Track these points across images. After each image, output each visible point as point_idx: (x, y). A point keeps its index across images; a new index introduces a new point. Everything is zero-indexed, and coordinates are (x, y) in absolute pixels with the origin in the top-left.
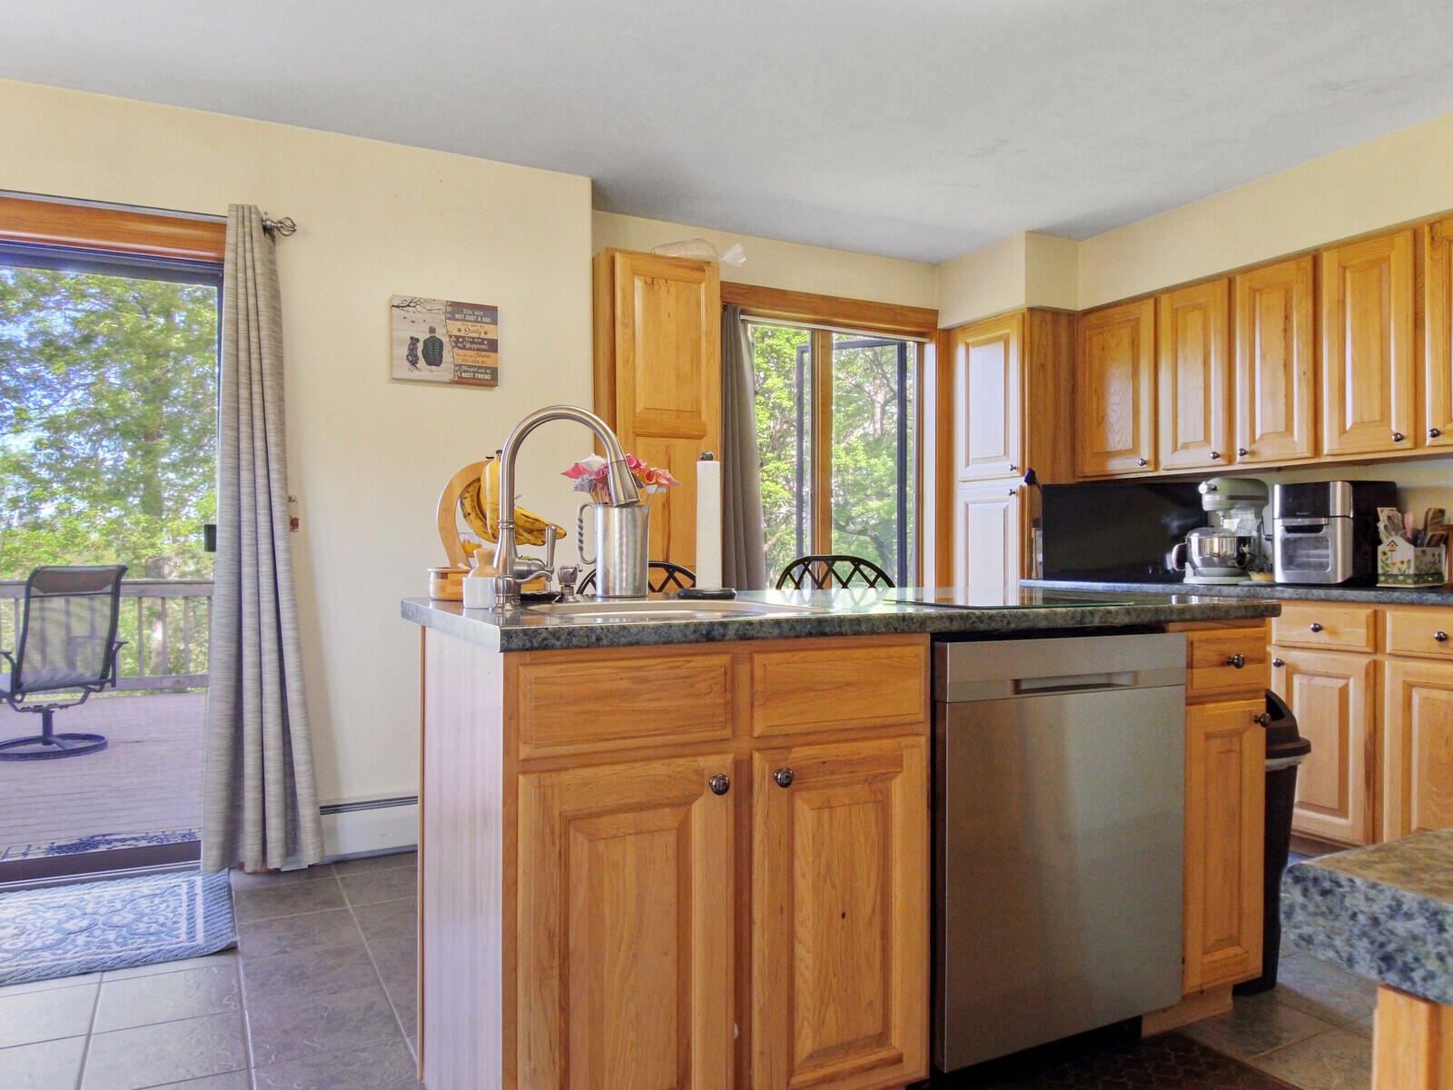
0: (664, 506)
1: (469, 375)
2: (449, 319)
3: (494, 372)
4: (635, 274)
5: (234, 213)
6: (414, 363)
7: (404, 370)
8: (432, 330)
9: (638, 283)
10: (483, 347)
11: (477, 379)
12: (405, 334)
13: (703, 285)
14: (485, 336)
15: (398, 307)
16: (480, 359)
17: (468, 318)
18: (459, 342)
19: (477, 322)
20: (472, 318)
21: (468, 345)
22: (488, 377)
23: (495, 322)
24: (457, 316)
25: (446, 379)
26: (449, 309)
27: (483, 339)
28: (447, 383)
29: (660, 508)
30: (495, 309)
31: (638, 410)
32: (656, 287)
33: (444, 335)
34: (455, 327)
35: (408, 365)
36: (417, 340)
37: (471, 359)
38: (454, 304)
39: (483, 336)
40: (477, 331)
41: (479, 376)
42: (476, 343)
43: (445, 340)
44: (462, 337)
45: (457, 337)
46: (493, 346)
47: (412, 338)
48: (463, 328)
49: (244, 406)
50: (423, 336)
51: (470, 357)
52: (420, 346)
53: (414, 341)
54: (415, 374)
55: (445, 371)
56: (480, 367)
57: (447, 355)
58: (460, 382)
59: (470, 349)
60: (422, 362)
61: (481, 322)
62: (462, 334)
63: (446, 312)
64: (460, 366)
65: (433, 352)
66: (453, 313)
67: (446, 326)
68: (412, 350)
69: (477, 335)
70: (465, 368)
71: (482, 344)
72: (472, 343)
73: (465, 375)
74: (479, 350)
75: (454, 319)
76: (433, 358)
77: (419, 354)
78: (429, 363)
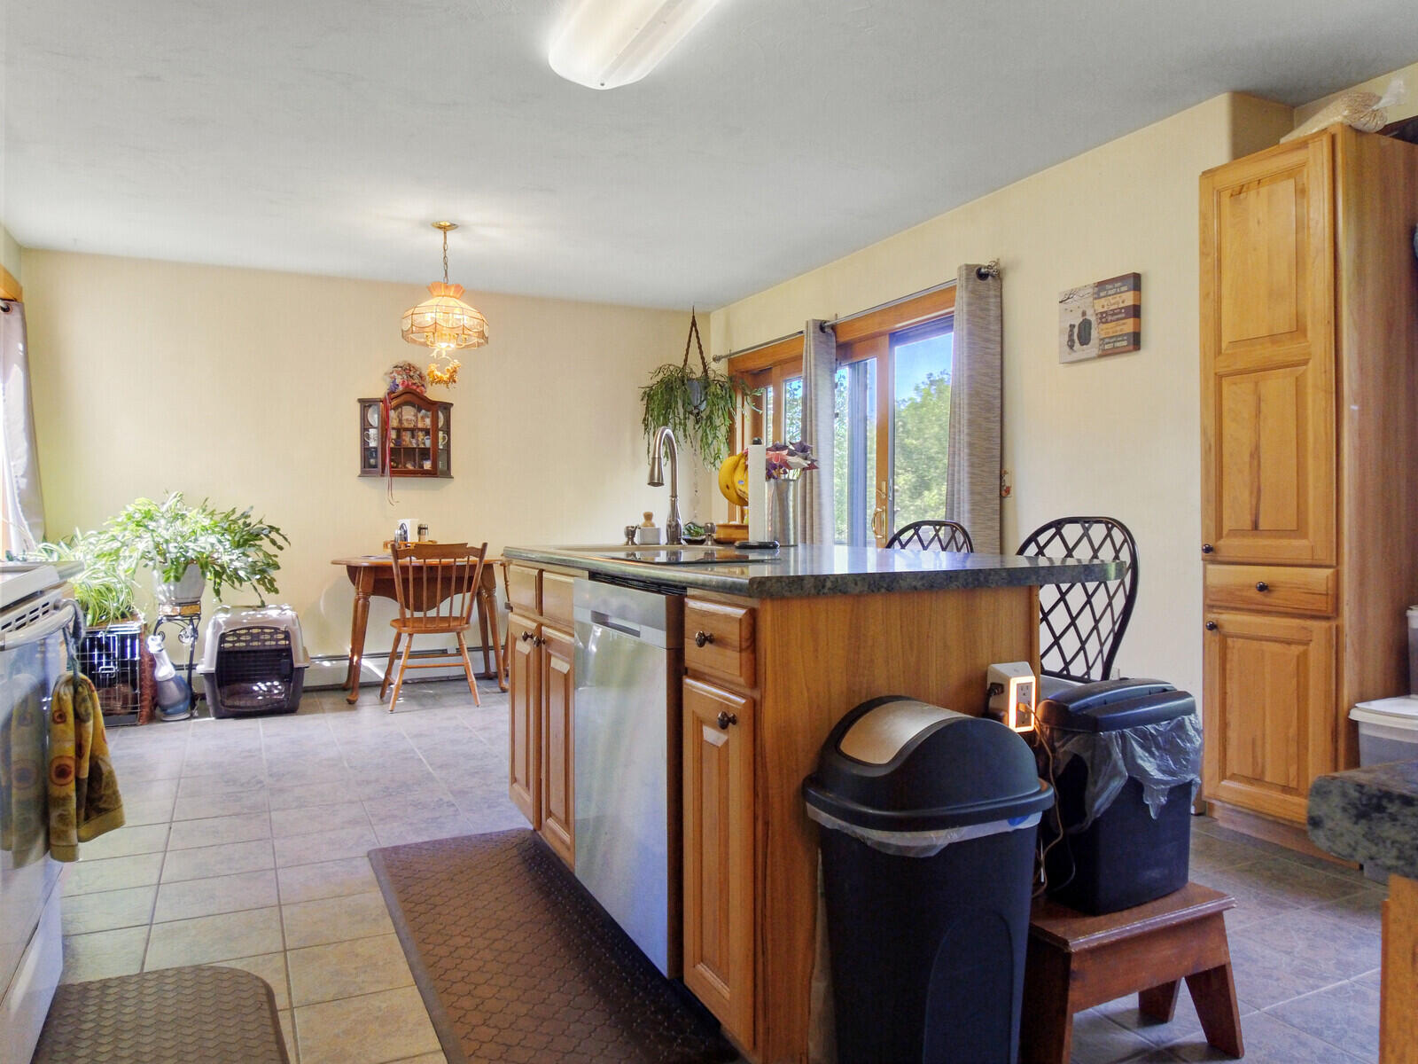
1: (1111, 346)
2: (1096, 299)
4: (1218, 190)
6: (1071, 347)
7: (1065, 355)
8: (1084, 314)
9: (1224, 200)
10: (1120, 316)
11: (1117, 347)
12: (1066, 322)
14: (1123, 305)
15: (1063, 301)
16: (1118, 328)
17: (1110, 292)
18: (1103, 317)
19: (1116, 294)
20: (1113, 291)
21: (1110, 318)
22: (1125, 343)
23: (1139, 287)
24: (1102, 294)
25: (1094, 355)
26: (1096, 289)
27: (1121, 309)
28: (1095, 358)
30: (1140, 274)
33: (1092, 315)
34: (1102, 305)
35: (1069, 349)
36: (1074, 326)
37: (1112, 330)
38: (1099, 284)
39: (1121, 305)
40: (1117, 303)
41: (1118, 344)
42: (1117, 314)
43: (1093, 319)
44: (1105, 312)
45: (1102, 313)
47: (1070, 325)
48: (1106, 304)
50: (1077, 321)
51: (1112, 328)
52: (1076, 330)
53: (1072, 326)
54: (1073, 356)
55: (1092, 349)
56: (1119, 336)
57: (1094, 334)
58: (1104, 354)
59: (1112, 321)
60: (1077, 344)
61: (1120, 293)
62: (1105, 309)
63: (1094, 294)
64: (1103, 339)
66: (1098, 293)
67: (1093, 306)
68: (1071, 335)
69: (1116, 307)
70: (1107, 340)
71: (1120, 313)
72: (1112, 315)
73: (1106, 347)
74: (1118, 320)
75: (1099, 298)
76: (1085, 339)
77: (1076, 337)
78: (1082, 344)
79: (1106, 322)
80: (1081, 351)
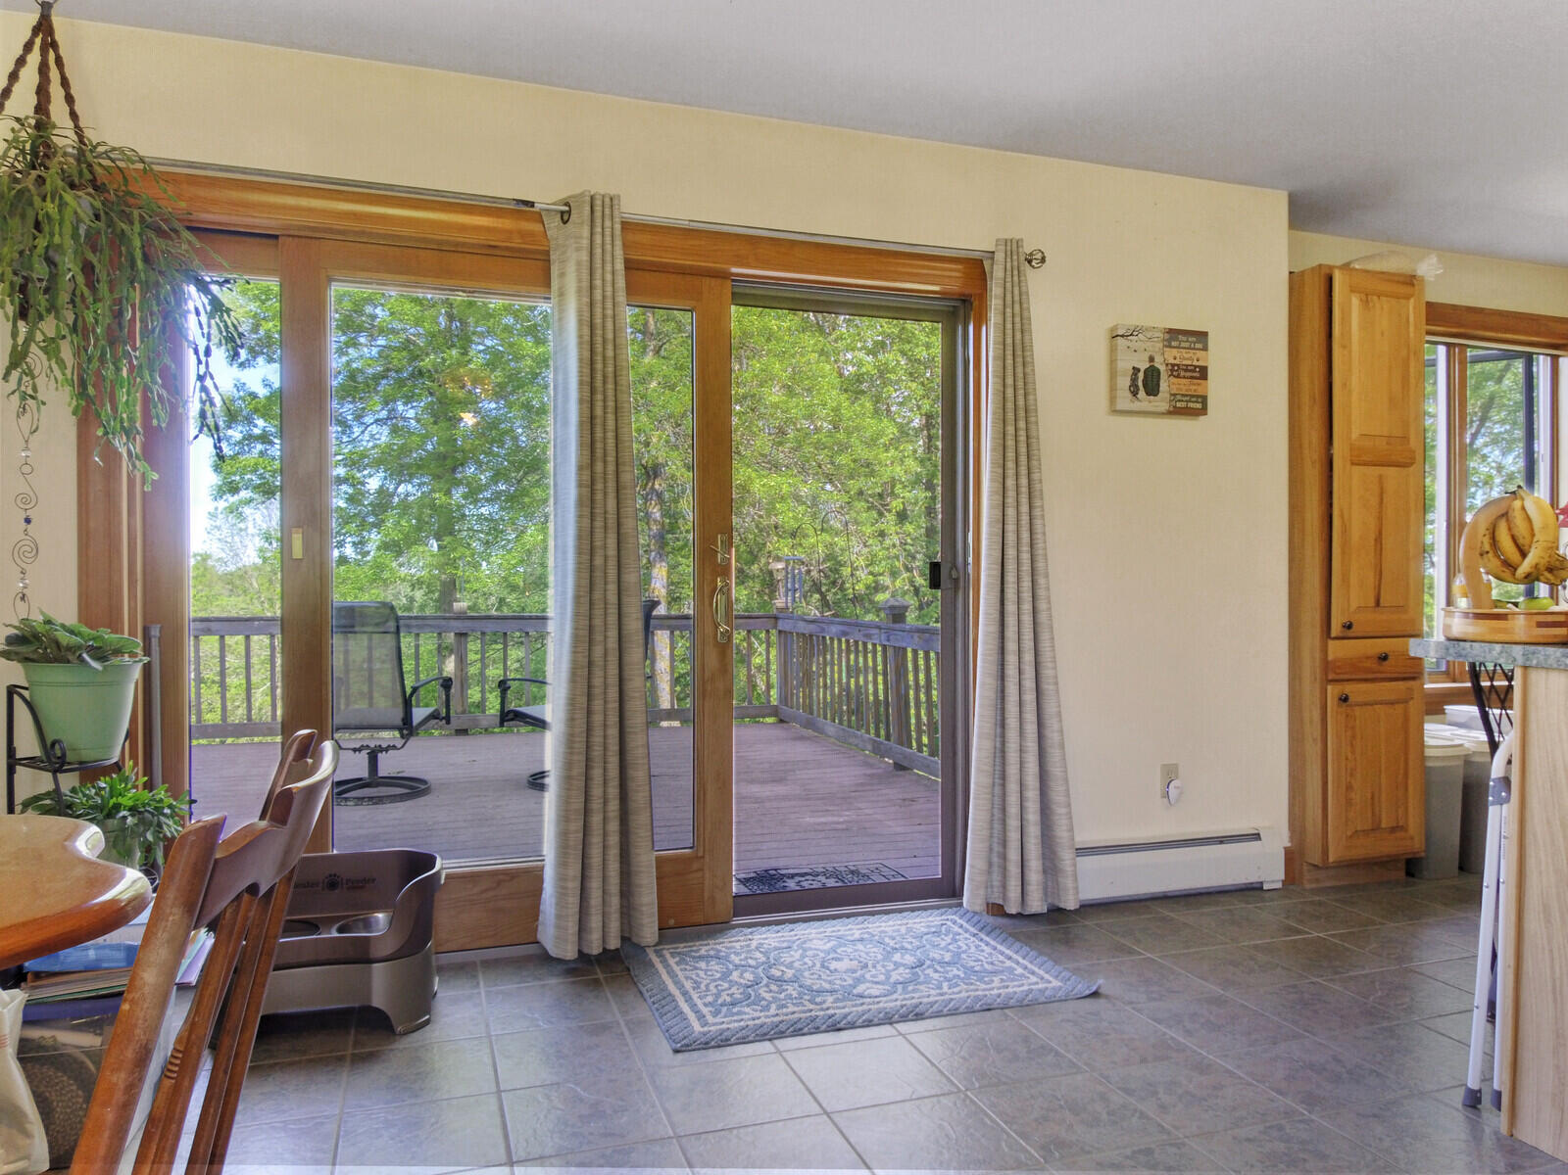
0: (1376, 540)
1: (1183, 405)
2: (1166, 346)
3: (1204, 399)
4: (1352, 291)
5: (1003, 248)
6: (1135, 393)
7: (1125, 401)
8: (1152, 359)
9: (1355, 301)
10: (1195, 374)
11: (1190, 408)
12: (1126, 364)
13: (1412, 300)
14: (1197, 364)
15: (1122, 336)
16: (1192, 388)
17: (1183, 345)
18: (1175, 370)
19: (1190, 348)
20: (1187, 345)
21: (1182, 374)
22: (1199, 406)
23: (1205, 349)
24: (1173, 344)
25: (1162, 409)
26: (1167, 336)
27: (1196, 367)
28: (1163, 414)
29: (1373, 542)
30: (1205, 334)
31: (1354, 436)
32: (1371, 305)
34: (1173, 355)
35: (1130, 395)
36: (1139, 370)
37: (1184, 388)
38: (1171, 331)
39: (1195, 363)
40: (1191, 359)
41: (1191, 405)
42: (1190, 371)
43: (1163, 369)
44: (1178, 365)
45: (1173, 365)
46: (1203, 373)
47: (1134, 368)
48: (1178, 356)
49: (1010, 443)
50: (1144, 366)
51: (1183, 385)
52: (1141, 376)
53: (1136, 370)
54: (1136, 406)
55: (1161, 403)
56: (1193, 396)
58: (1175, 412)
59: (1184, 377)
60: (1142, 393)
61: (1194, 349)
62: (1177, 362)
63: (1164, 340)
64: (1175, 395)
65: (1149, 381)
66: (1169, 341)
67: (1163, 354)
68: (1134, 380)
69: (1189, 363)
70: (1179, 397)
71: (1194, 371)
72: (1186, 370)
73: (1179, 405)
74: (1192, 378)
75: (1170, 347)
76: (1152, 389)
77: (1140, 384)
78: (1148, 394)
79: (1178, 377)
80: (1145, 402)
